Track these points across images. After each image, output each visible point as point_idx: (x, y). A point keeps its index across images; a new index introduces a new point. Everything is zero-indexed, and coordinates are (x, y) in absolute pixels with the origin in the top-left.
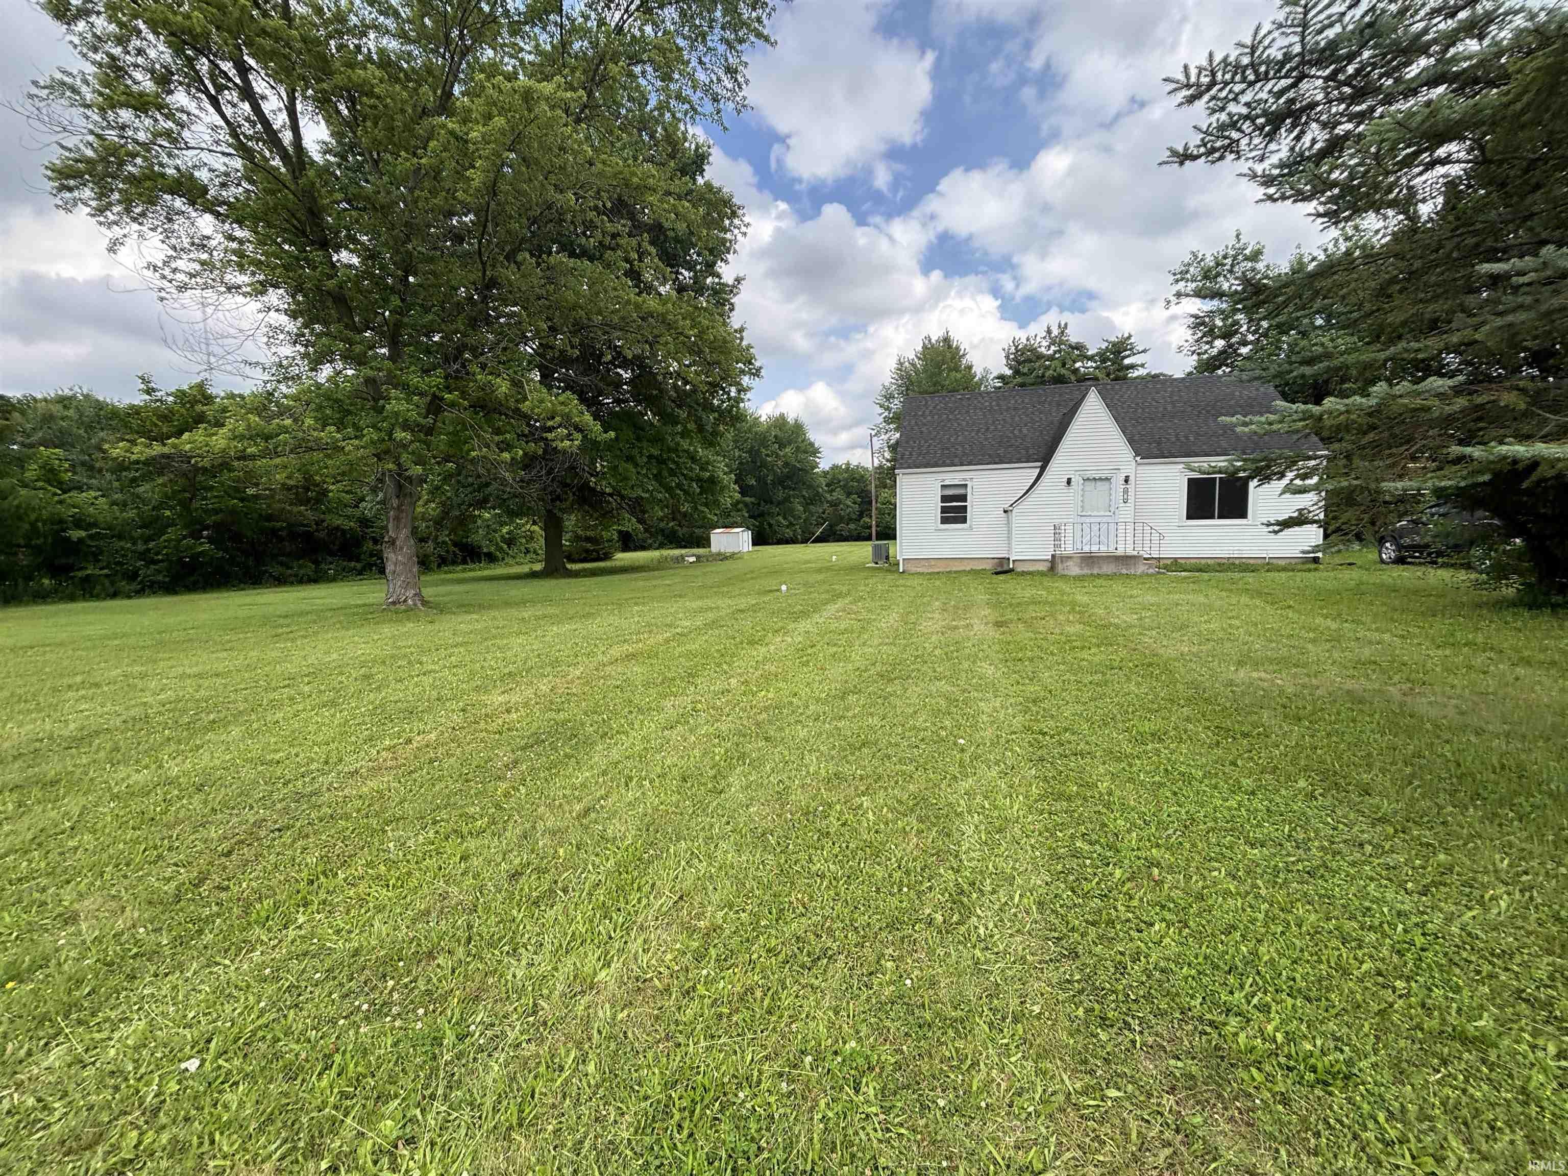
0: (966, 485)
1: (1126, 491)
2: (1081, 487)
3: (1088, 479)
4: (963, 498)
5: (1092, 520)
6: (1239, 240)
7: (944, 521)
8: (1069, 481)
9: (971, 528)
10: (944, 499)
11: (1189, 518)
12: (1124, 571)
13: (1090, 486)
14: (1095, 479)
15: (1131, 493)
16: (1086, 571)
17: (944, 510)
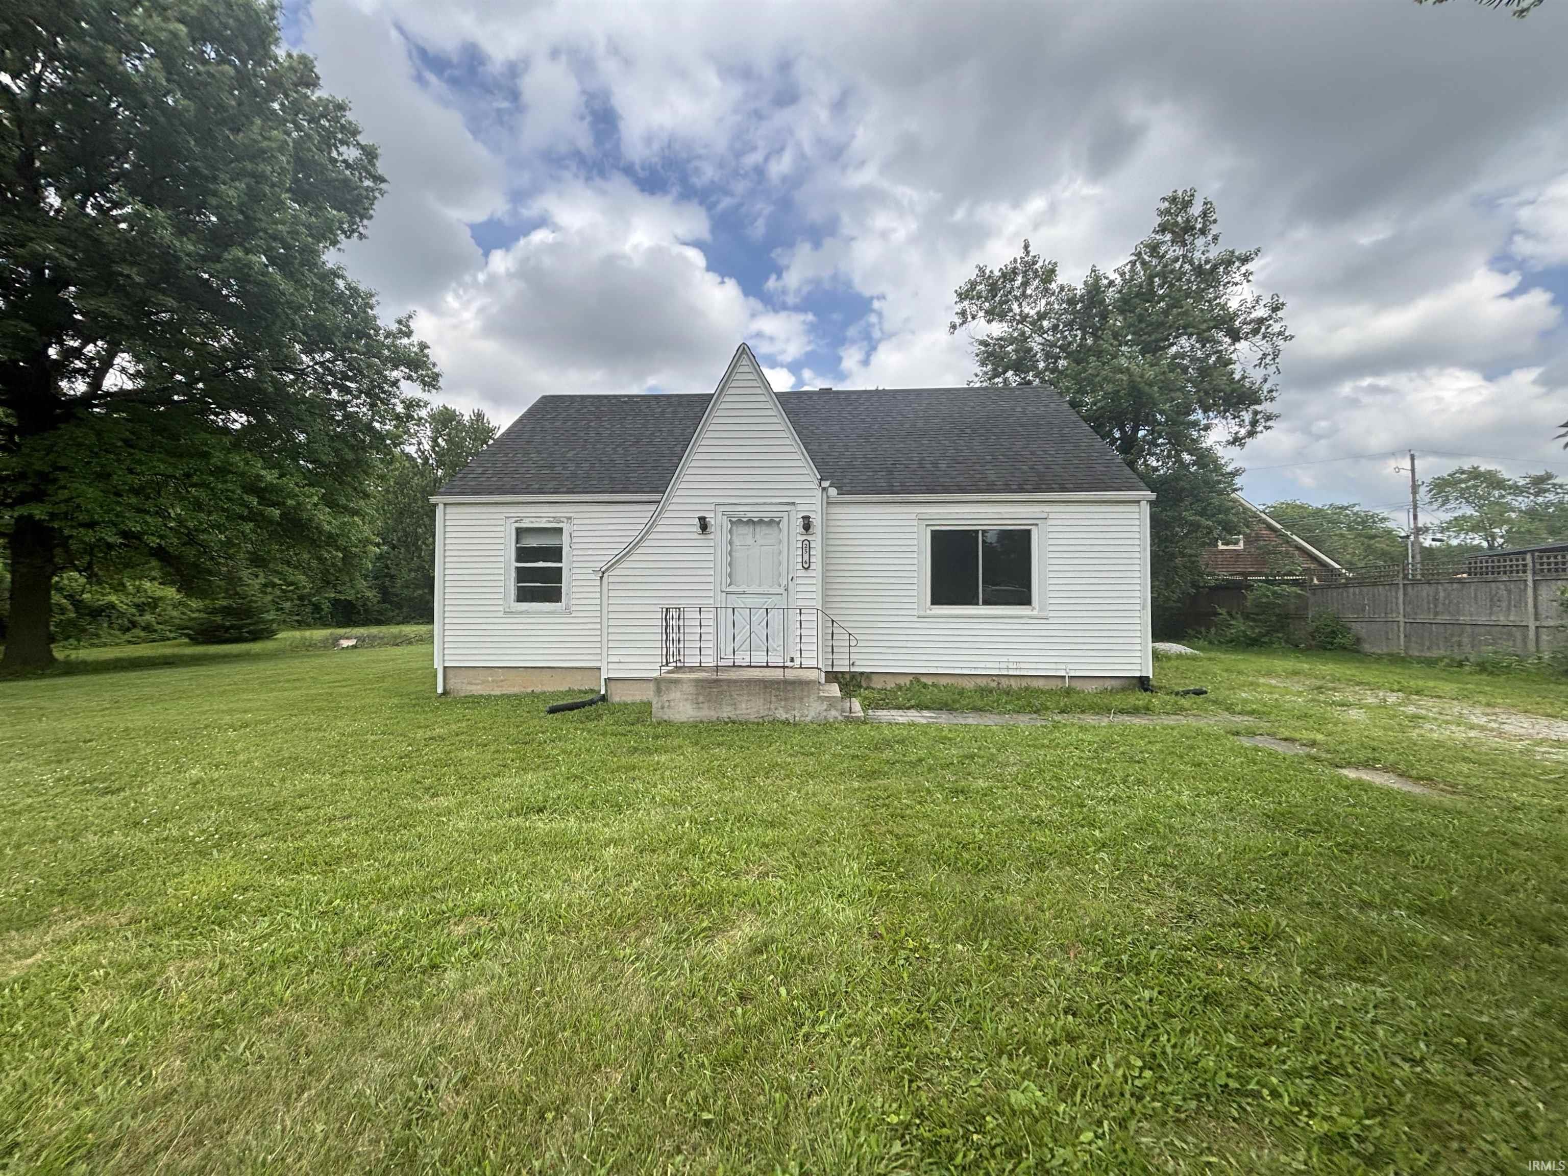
0: (560, 530)
1: (807, 548)
2: (727, 537)
3: (740, 521)
4: (555, 553)
5: (750, 601)
6: (1028, 253)
7: (524, 595)
8: (704, 525)
9: (568, 611)
10: (523, 554)
11: (934, 602)
12: (782, 715)
13: (744, 536)
14: (750, 522)
15: (817, 551)
16: (707, 713)
17: (522, 575)
